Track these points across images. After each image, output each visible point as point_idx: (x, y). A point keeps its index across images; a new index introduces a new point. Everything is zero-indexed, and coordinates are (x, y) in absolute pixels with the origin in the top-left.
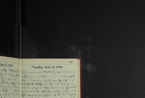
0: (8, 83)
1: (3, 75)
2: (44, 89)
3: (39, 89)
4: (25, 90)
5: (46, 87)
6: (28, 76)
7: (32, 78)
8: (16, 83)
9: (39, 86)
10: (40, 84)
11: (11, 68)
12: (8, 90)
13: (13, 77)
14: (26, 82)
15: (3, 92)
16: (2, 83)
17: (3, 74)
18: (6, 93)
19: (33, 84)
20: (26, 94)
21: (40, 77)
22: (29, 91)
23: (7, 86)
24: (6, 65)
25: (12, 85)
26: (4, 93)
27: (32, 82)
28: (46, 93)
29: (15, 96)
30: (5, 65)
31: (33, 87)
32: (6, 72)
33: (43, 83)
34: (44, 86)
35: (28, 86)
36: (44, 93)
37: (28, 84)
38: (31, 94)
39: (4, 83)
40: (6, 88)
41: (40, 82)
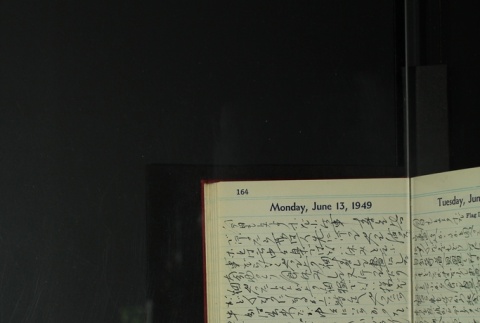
0: (348, 263)
1: (325, 239)
2: (468, 278)
3: (456, 279)
4: (421, 281)
5: (473, 270)
6: (429, 234)
7: (438, 239)
8: (387, 262)
9: (455, 268)
10: (458, 260)
11: (362, 213)
12: (348, 285)
13: (377, 240)
14: (425, 256)
15: (324, 292)
16: (323, 263)
17: (325, 235)
18: (342, 295)
19: (439, 260)
20: (425, 295)
21: (458, 233)
22: (430, 285)
23: (345, 273)
24: (341, 206)
25: (371, 268)
26: (331, 295)
27: (438, 253)
28: (473, 290)
29: (384, 302)
30: (334, 207)
31: (441, 270)
32: (340, 228)
33: (465, 256)
34: (467, 266)
35: (428, 269)
36: (466, 292)
37: (428, 262)
38: (437, 294)
39: (331, 262)
40: (339, 279)
41: (455, 253)
